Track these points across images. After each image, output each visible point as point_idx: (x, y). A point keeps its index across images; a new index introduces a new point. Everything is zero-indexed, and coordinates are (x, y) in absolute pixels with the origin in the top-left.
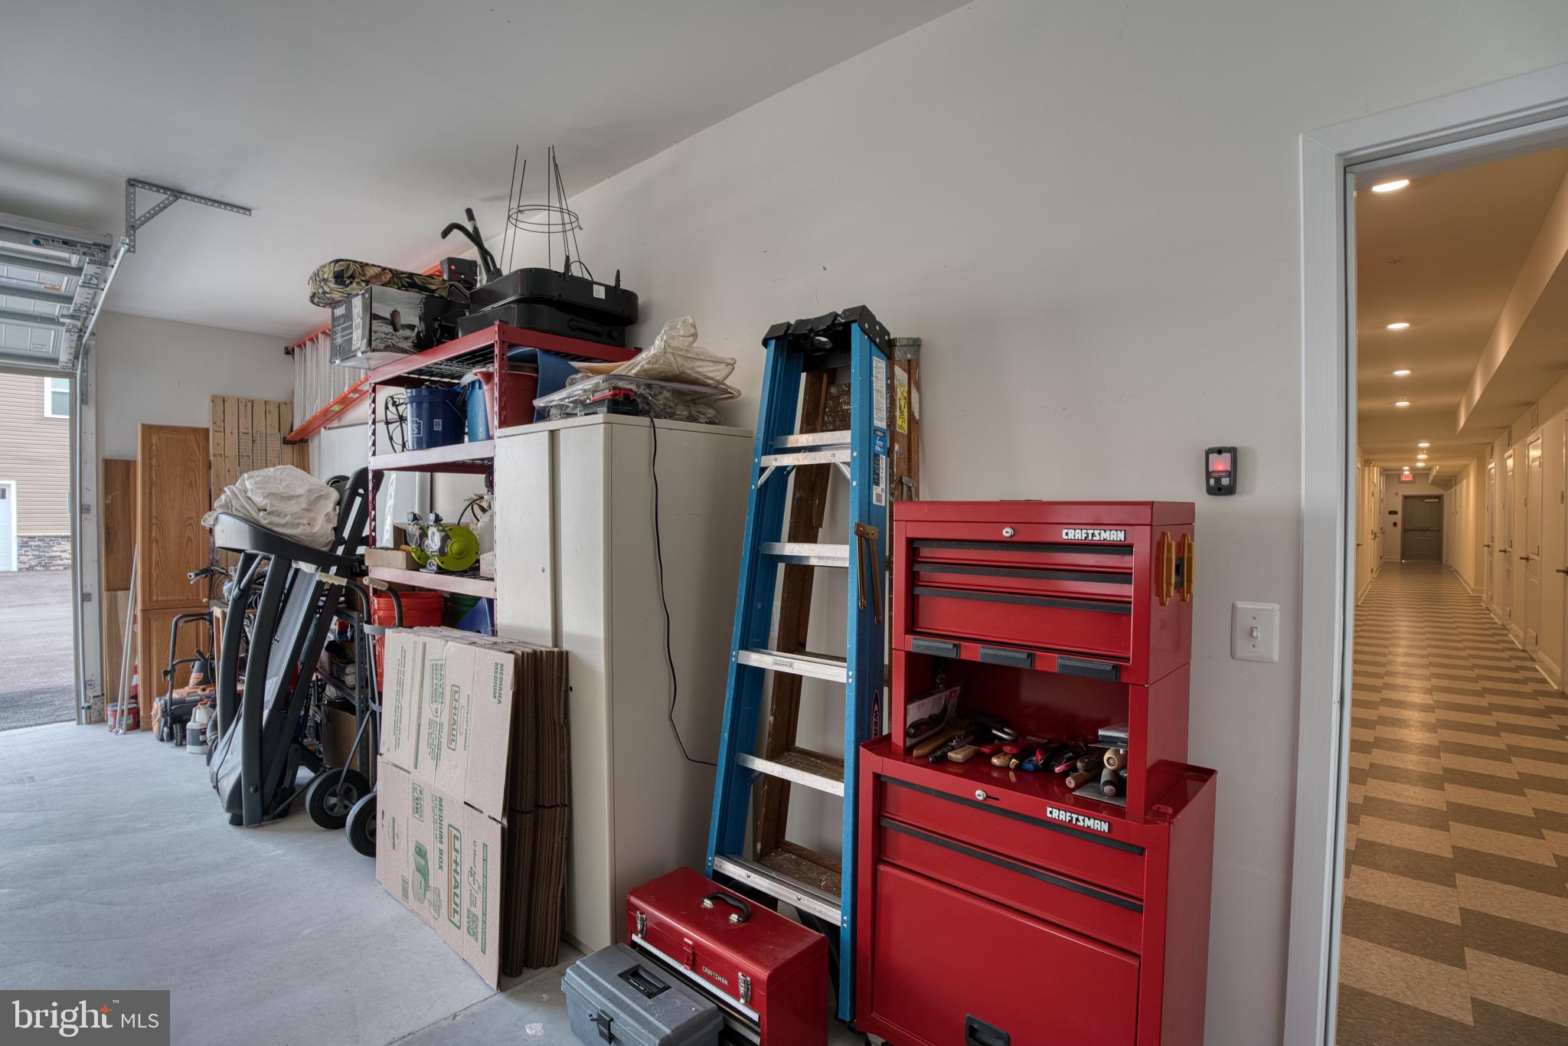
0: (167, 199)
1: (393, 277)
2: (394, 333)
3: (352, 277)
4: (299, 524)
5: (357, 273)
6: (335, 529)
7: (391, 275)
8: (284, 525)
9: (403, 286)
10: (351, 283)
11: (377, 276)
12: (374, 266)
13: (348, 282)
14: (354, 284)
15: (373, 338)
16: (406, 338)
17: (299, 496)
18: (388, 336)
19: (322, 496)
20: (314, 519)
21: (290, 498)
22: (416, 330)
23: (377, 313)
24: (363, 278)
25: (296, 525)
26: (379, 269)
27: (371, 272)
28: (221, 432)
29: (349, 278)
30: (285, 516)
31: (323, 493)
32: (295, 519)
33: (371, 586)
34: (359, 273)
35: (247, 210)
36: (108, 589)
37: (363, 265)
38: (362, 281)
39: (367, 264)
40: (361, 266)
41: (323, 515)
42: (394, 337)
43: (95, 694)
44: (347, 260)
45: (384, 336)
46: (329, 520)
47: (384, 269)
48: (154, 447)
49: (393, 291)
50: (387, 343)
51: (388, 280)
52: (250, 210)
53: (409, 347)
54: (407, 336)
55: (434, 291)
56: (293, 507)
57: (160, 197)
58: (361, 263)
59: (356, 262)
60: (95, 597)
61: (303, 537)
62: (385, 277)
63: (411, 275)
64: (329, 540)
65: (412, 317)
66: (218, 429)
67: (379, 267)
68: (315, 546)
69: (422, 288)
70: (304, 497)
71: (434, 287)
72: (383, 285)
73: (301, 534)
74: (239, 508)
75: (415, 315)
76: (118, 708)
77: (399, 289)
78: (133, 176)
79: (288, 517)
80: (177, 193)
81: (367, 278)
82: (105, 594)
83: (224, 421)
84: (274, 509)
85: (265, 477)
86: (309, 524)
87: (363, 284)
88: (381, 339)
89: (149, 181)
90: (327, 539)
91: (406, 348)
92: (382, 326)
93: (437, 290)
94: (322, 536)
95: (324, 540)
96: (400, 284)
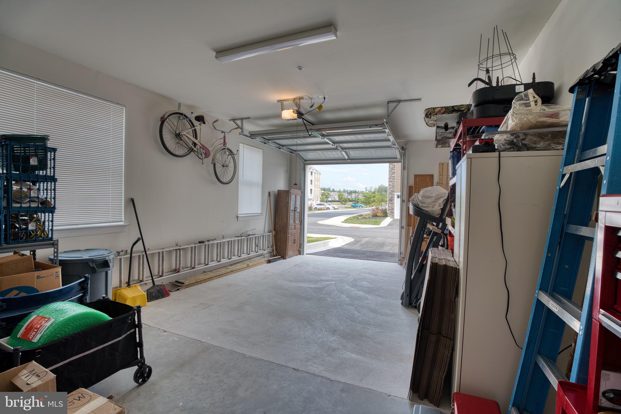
0: (397, 104)
1: (445, 110)
2: (445, 132)
3: (430, 114)
4: (429, 207)
5: (432, 112)
6: (442, 209)
7: (445, 109)
8: (425, 207)
9: (450, 112)
10: (431, 116)
11: (439, 111)
12: (438, 107)
13: (430, 116)
14: (432, 117)
15: (437, 135)
16: (450, 133)
17: (433, 197)
18: (443, 134)
19: (442, 197)
20: (435, 205)
21: (430, 197)
22: (455, 128)
23: (439, 126)
24: (434, 113)
25: (428, 207)
26: (440, 108)
27: (437, 110)
28: (441, 175)
29: (429, 115)
30: (426, 204)
31: (443, 196)
32: (428, 205)
33: (433, 231)
34: (433, 112)
35: (419, 99)
36: (408, 226)
37: (434, 109)
38: (434, 114)
39: (436, 108)
40: (433, 109)
41: (438, 204)
42: (445, 134)
43: (403, 257)
44: (429, 108)
45: (441, 134)
46: (440, 206)
47: (442, 108)
48: (417, 182)
49: (446, 115)
50: (442, 136)
51: (443, 111)
52: (420, 99)
53: (452, 136)
54: (451, 132)
55: (463, 111)
56: (429, 201)
57: (395, 104)
58: (434, 108)
59: (431, 108)
60: (405, 228)
61: (430, 211)
62: (442, 111)
63: (453, 107)
64: (439, 213)
65: (454, 124)
66: (441, 174)
67: (440, 107)
68: (434, 215)
69: (457, 111)
70: (434, 197)
71: (463, 109)
72: (442, 114)
73: (430, 210)
74: (416, 201)
75: (455, 123)
76: (405, 262)
77: (448, 114)
78: (388, 101)
79: (427, 204)
80: (399, 101)
81: (436, 113)
82: (407, 227)
83: (443, 172)
84: (423, 201)
85: (426, 190)
86: (432, 207)
87: (435, 115)
88: (440, 135)
89: (392, 100)
90: (438, 212)
91: (450, 136)
92: (440, 130)
93: (464, 110)
94: (436, 211)
95: (437, 213)
96: (448, 112)
